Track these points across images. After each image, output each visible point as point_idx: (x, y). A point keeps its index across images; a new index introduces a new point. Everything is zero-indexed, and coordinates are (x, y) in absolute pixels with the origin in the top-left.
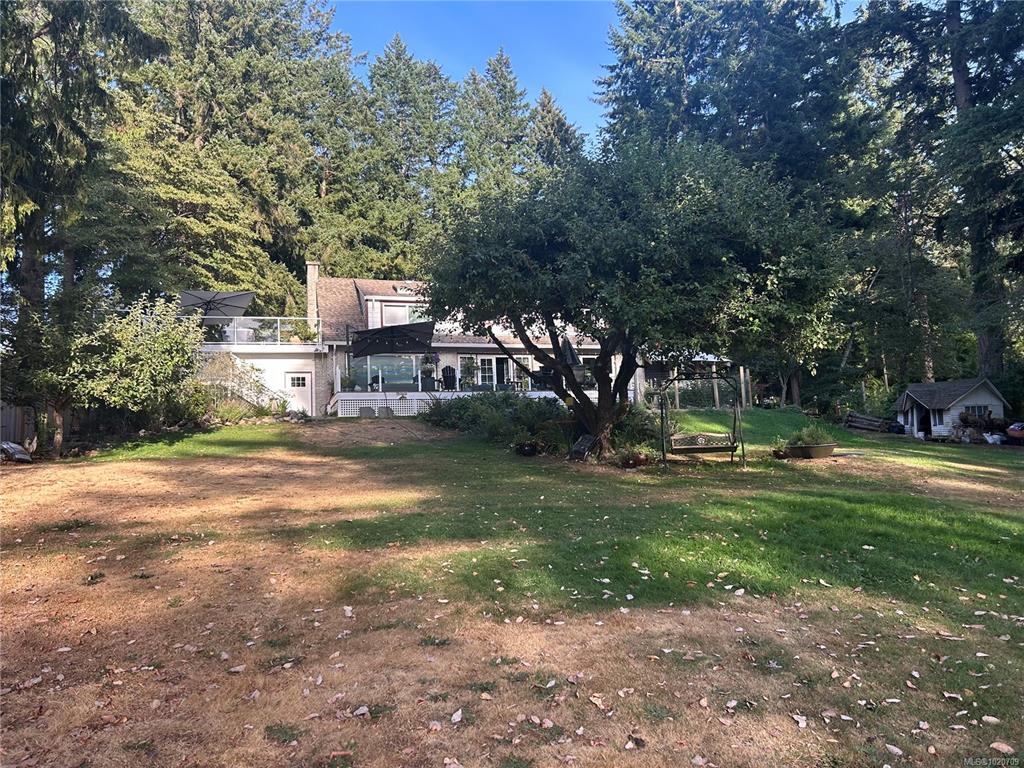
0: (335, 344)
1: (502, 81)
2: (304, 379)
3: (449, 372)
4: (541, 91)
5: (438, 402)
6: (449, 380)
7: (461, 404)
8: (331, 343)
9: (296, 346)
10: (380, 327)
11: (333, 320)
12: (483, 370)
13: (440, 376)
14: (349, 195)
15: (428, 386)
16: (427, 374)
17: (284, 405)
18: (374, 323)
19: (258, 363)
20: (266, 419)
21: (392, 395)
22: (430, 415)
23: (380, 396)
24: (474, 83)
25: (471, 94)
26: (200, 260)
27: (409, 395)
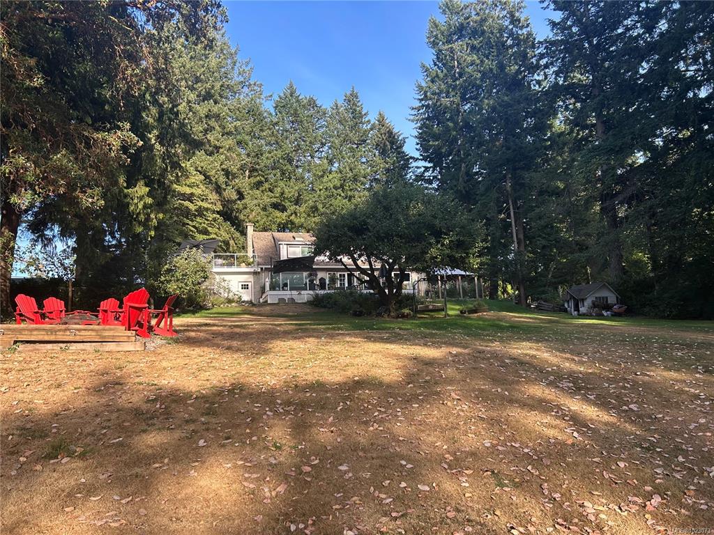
0: (264, 267)
1: (354, 107)
2: (248, 285)
3: (322, 280)
4: (378, 113)
5: (317, 295)
6: (322, 285)
7: (328, 296)
8: (261, 267)
9: (244, 268)
10: (286, 258)
11: (262, 255)
12: (341, 280)
13: (318, 283)
14: (263, 179)
15: (312, 287)
16: (311, 281)
17: (240, 298)
18: (284, 256)
19: (226, 277)
20: (233, 304)
21: (294, 292)
22: (313, 302)
23: (289, 292)
24: (337, 108)
25: (335, 115)
26: (190, 223)
27: (303, 292)
